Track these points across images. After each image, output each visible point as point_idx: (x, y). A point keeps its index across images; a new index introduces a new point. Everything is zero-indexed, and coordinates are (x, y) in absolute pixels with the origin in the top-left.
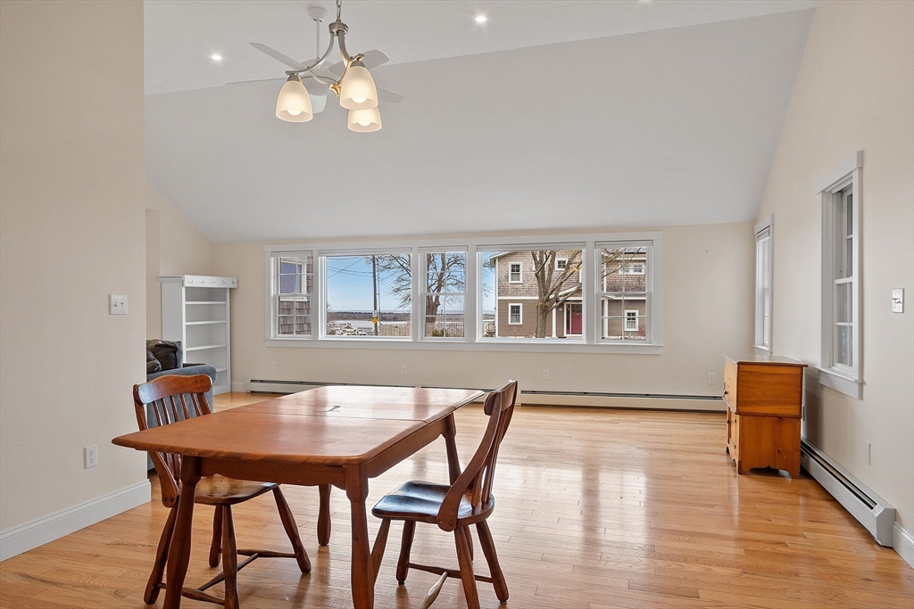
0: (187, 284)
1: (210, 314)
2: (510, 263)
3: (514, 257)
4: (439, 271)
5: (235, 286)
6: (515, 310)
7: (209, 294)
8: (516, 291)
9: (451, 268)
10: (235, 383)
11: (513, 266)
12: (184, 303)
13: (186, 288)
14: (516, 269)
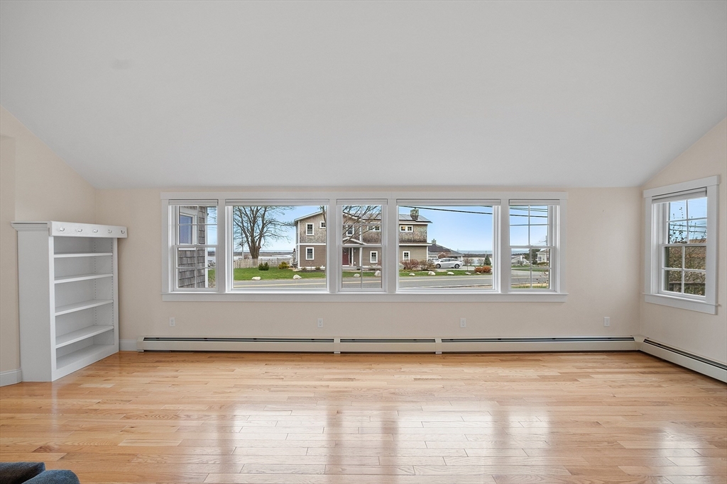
0: (55, 233)
1: (92, 267)
2: (307, 224)
3: (309, 220)
4: (261, 227)
5: (124, 236)
6: (310, 251)
7: (92, 244)
8: (310, 240)
9: (269, 226)
10: (124, 342)
11: (308, 225)
12: (52, 256)
13: (56, 238)
14: (310, 227)
